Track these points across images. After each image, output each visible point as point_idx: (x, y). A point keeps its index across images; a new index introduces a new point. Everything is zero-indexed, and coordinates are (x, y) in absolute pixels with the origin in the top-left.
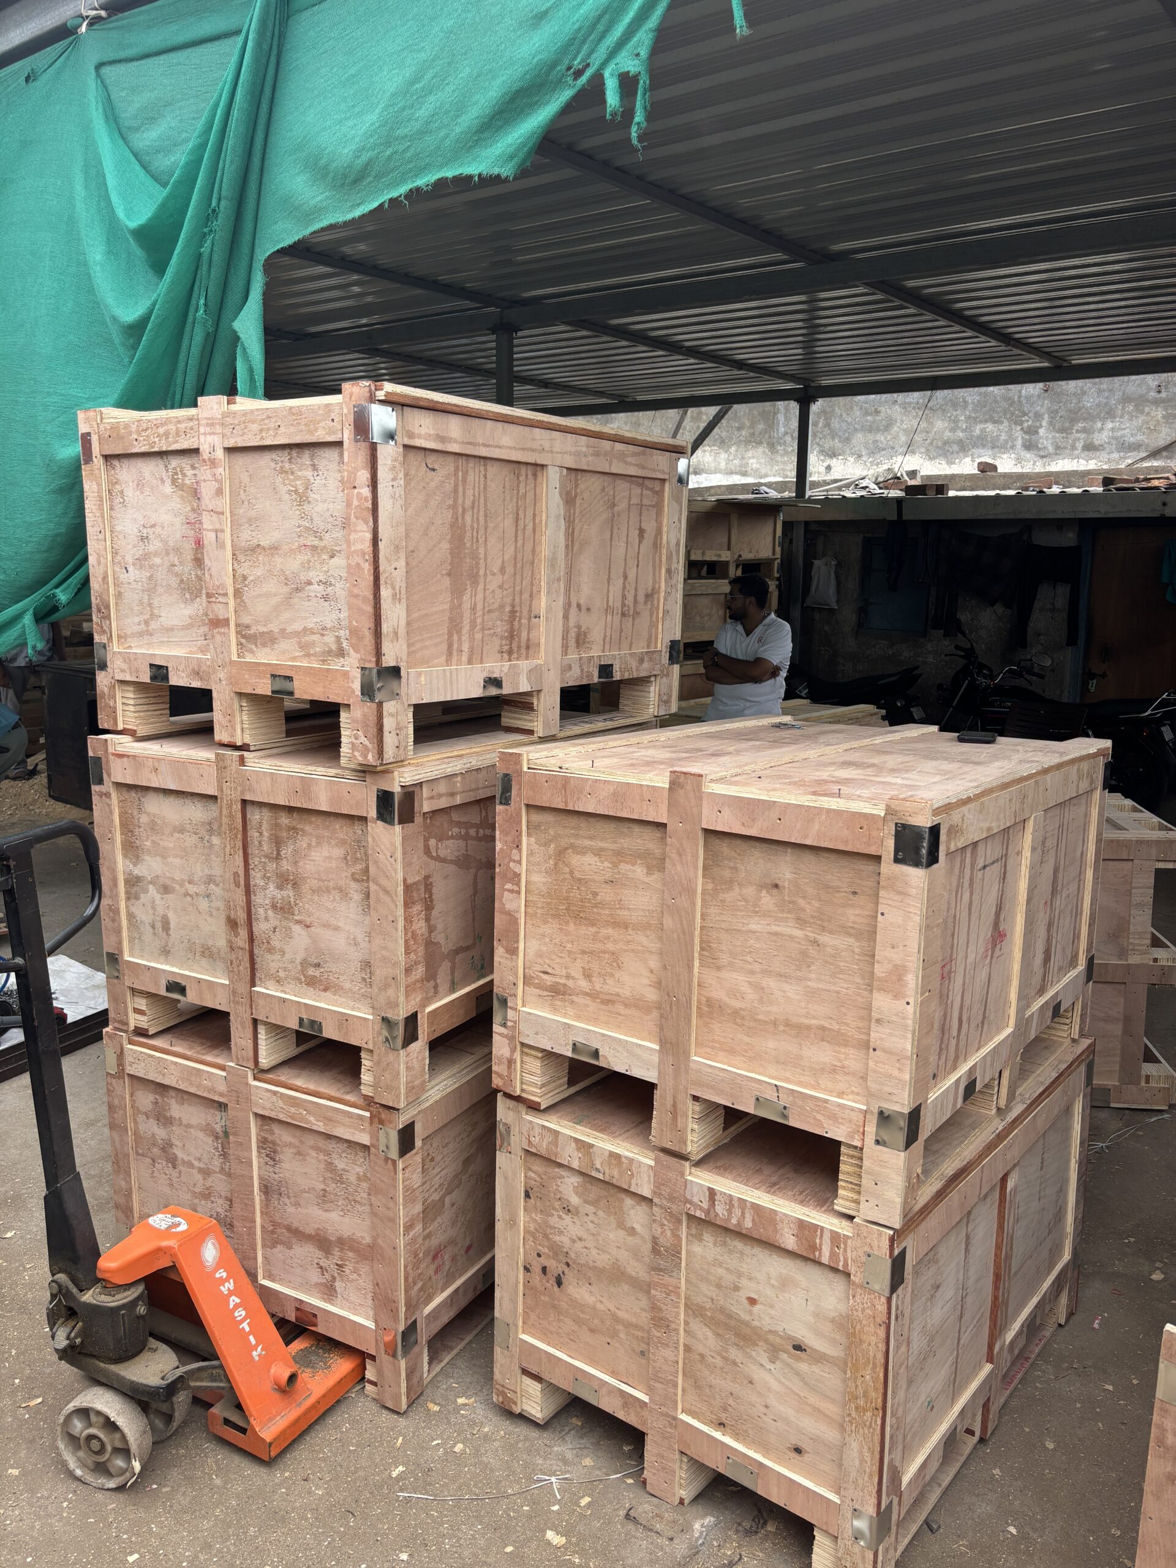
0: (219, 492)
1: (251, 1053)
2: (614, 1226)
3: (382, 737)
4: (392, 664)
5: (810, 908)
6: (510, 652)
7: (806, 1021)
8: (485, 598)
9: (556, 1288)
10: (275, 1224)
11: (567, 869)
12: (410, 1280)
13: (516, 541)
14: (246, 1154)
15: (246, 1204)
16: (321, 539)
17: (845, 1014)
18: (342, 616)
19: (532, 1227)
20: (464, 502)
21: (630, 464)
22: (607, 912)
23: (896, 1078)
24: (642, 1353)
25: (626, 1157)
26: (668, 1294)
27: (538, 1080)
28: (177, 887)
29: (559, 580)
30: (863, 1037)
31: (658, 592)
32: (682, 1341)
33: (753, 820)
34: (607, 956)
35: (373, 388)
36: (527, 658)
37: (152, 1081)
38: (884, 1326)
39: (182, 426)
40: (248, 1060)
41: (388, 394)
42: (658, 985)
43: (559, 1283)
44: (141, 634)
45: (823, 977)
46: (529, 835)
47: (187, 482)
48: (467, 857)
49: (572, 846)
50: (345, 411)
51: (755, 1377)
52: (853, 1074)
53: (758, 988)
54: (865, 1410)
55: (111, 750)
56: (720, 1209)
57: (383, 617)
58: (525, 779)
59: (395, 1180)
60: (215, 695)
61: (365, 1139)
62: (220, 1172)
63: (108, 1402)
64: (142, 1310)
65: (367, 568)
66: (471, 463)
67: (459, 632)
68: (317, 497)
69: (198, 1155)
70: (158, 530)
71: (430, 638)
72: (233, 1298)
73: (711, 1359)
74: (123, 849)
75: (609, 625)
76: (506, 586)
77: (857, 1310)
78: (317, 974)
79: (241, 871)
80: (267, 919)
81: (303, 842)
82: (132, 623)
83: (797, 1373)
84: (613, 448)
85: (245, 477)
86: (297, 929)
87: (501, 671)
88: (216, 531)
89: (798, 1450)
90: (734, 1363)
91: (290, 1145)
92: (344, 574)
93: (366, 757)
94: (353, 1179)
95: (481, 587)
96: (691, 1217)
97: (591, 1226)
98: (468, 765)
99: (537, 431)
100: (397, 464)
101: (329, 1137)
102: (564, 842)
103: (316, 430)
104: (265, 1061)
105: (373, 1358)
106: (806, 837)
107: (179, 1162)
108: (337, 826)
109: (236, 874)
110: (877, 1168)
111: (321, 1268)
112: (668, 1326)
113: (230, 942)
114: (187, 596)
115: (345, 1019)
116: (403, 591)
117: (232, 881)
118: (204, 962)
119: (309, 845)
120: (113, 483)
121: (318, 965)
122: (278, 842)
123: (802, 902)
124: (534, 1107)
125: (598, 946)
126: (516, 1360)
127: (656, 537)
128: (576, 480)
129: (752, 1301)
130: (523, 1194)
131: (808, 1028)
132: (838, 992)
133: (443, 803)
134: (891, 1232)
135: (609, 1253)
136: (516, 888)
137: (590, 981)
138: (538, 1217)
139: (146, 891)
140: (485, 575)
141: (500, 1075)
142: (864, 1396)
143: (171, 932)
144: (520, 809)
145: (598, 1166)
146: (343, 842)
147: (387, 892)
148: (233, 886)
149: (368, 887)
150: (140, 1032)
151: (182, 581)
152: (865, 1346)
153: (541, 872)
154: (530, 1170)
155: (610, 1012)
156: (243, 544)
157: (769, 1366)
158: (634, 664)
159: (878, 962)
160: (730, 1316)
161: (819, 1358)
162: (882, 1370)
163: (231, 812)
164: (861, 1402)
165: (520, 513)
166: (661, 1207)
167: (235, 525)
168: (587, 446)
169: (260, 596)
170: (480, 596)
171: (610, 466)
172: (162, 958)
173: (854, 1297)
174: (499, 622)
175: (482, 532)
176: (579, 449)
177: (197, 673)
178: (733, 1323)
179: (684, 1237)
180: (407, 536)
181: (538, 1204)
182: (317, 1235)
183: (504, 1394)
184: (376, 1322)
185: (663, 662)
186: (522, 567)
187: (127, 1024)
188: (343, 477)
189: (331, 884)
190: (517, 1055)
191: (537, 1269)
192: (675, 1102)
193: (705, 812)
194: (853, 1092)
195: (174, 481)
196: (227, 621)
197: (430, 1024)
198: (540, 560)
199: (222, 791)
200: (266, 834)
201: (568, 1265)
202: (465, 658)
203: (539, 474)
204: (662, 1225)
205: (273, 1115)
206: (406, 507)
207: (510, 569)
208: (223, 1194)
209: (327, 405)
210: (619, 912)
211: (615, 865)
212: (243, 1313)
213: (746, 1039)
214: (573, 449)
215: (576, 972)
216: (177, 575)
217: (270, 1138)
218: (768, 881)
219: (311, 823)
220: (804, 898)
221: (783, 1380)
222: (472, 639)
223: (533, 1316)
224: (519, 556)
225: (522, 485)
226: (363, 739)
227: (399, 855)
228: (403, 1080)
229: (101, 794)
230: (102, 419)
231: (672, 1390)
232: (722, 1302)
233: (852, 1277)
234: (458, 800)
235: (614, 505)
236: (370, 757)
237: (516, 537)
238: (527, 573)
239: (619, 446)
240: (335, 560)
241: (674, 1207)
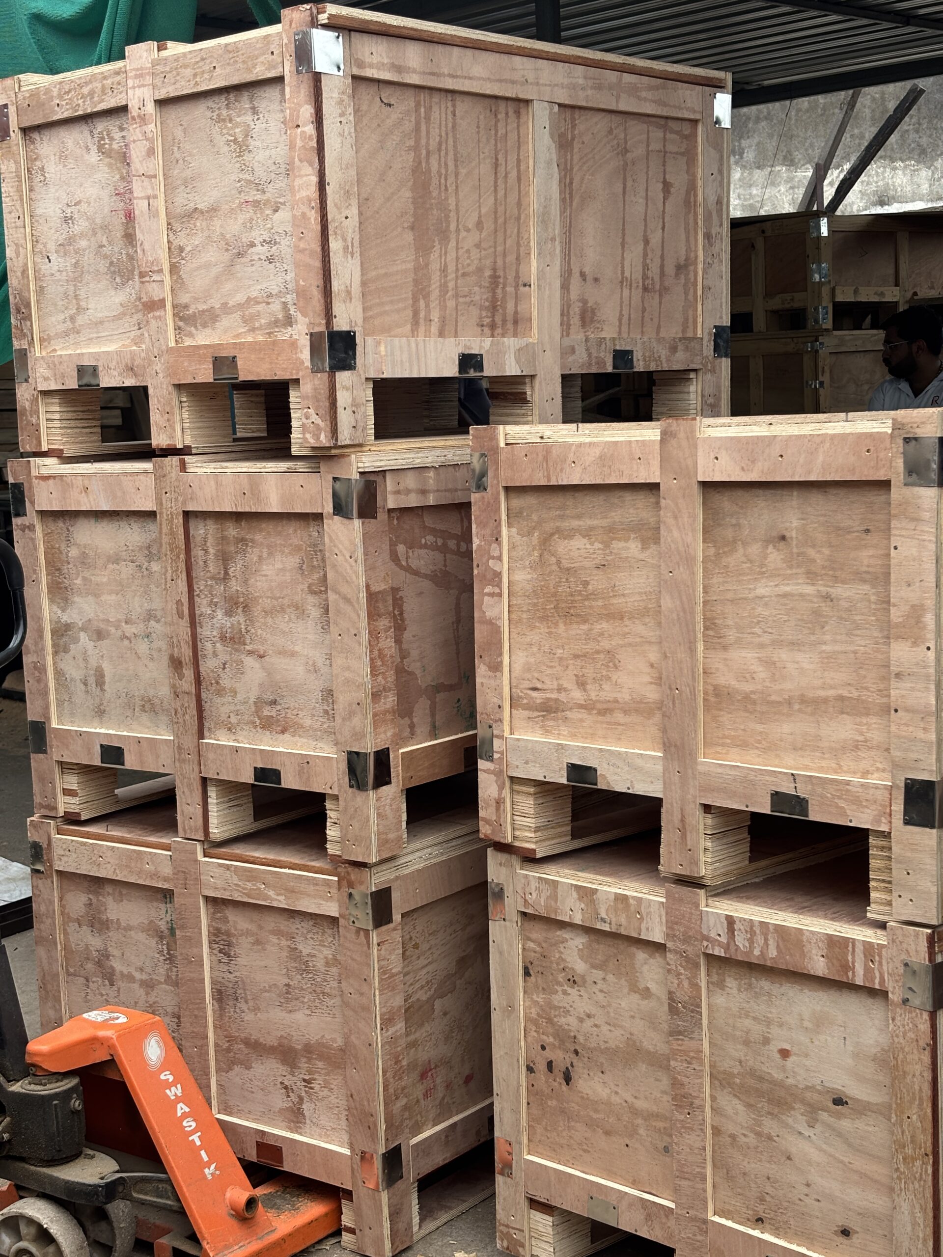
0: (151, 152)
1: (200, 822)
2: (626, 991)
3: (335, 412)
4: (345, 328)
5: (819, 556)
6: (493, 326)
7: (822, 693)
8: (457, 259)
9: (564, 1087)
10: (230, 1039)
11: (553, 560)
12: (391, 1091)
13: (496, 191)
14: (195, 950)
15: (196, 1016)
16: (264, 192)
17: (865, 677)
18: (288, 278)
19: (534, 1012)
20: (428, 143)
21: (645, 99)
22: (600, 603)
23: (922, 741)
24: (666, 1149)
25: (633, 897)
26: (689, 1063)
27: (530, 822)
28: (112, 630)
29: (553, 239)
30: (885, 700)
31: (695, 263)
32: (708, 1121)
33: (753, 462)
34: (602, 656)
35: (315, 11)
36: (515, 335)
37: (85, 876)
38: (928, 1049)
39: (108, 82)
40: (197, 830)
41: (331, 16)
42: (659, 681)
43: (568, 1079)
44: (66, 334)
45: (839, 637)
46: (510, 525)
47: (115, 146)
48: (446, 574)
49: (558, 531)
50: (285, 41)
51: (793, 1150)
52: (878, 747)
53: (769, 663)
54: (914, 1159)
55: (34, 473)
56: (741, 941)
57: (333, 273)
58: (502, 457)
59: (368, 956)
60: (151, 391)
61: (332, 909)
62: (166, 982)
63: (39, 1209)
64: (76, 1104)
65: (314, 217)
66: (436, 98)
67: (426, 297)
68: (258, 143)
69: (140, 964)
70: (84, 207)
71: (392, 302)
72: (180, 1105)
73: (744, 1139)
74: (49, 592)
75: (626, 302)
76: (484, 245)
77: (897, 1036)
78: (274, 714)
79: (185, 600)
80: (215, 654)
81: (253, 555)
82: (56, 322)
83: (840, 1135)
84: (621, 80)
85: (179, 133)
86: (250, 662)
87: (481, 347)
88: (148, 198)
89: (846, 1233)
90: (770, 1138)
91: (248, 933)
92: (289, 229)
93: (318, 438)
94: (320, 965)
95: (452, 244)
96: (709, 957)
97: (600, 996)
98: (443, 459)
99: (517, 59)
100: (345, 97)
101: (292, 914)
102: (549, 527)
103: (255, 66)
104: (217, 831)
105: (349, 1195)
106: (809, 472)
107: (117, 976)
108: (291, 531)
109: (179, 603)
110: (909, 854)
111: (286, 1088)
112: (692, 1103)
113: (173, 686)
114: (118, 280)
115: (306, 761)
116: (356, 244)
117: (175, 612)
118: (145, 718)
119: (260, 557)
120: (31, 159)
121: (274, 702)
122: (225, 559)
123: (811, 552)
124: (530, 859)
125: (591, 646)
126: (521, 1189)
127: (688, 193)
128: (573, 120)
129: (785, 1054)
130: (521, 972)
131: (825, 700)
132: (855, 652)
133: (413, 501)
134: (929, 931)
135: (621, 1027)
136: (497, 590)
137: (585, 690)
138: (540, 998)
139: (76, 640)
140: (458, 231)
141: (487, 822)
142: (912, 1142)
143: (106, 687)
144: (498, 494)
145: (604, 915)
146: (298, 548)
147: (347, 600)
148: (176, 617)
149: (327, 600)
150: (72, 819)
151: (111, 263)
152: (909, 1079)
153: (525, 568)
154: (529, 939)
155: (608, 723)
156: (178, 211)
157: (807, 1132)
158: (664, 353)
159: (895, 606)
160: (761, 1079)
161: (863, 1109)
162: (930, 1105)
163: (171, 528)
164: (909, 1151)
165: (500, 157)
166: (676, 952)
167: (170, 189)
168: (585, 78)
169: (198, 268)
170: (452, 255)
171: (617, 102)
172: (97, 720)
173: (893, 1019)
174: (476, 289)
175: (451, 180)
176: (574, 81)
177: (131, 369)
178: (765, 1086)
179: (703, 985)
180: (359, 181)
181: (540, 981)
182: (280, 1045)
183: (508, 1236)
184: (351, 1147)
185: (705, 353)
186: (505, 223)
187: (55, 808)
188: (285, 117)
189: (286, 601)
190: (506, 793)
191: (541, 1067)
192: (683, 816)
193: (701, 462)
194: (878, 769)
195: (100, 148)
196: (162, 302)
197: (406, 768)
198: (528, 216)
199: (161, 504)
200: (212, 551)
201: (576, 1052)
202: (434, 329)
203: (523, 111)
204: (679, 974)
205: (226, 895)
206: (358, 145)
207: (489, 225)
208: (169, 1010)
209: (267, 37)
210: (615, 601)
211: (607, 545)
212: (194, 1124)
213: (759, 727)
214: (566, 81)
215: (568, 682)
216: (105, 257)
217: (224, 928)
218: (775, 534)
219: (261, 531)
220: (814, 546)
221: (824, 1146)
222: (443, 308)
223: (539, 1130)
224: (501, 209)
225: (500, 125)
226: (314, 418)
227: (360, 554)
228: (374, 828)
229: (23, 528)
230: (20, 86)
231: (700, 1186)
232: (751, 1063)
233: (890, 995)
234: (431, 500)
235: (626, 151)
236: (322, 437)
237: (496, 186)
238: (512, 230)
239: (627, 78)
240: (280, 215)
241: (690, 949)
